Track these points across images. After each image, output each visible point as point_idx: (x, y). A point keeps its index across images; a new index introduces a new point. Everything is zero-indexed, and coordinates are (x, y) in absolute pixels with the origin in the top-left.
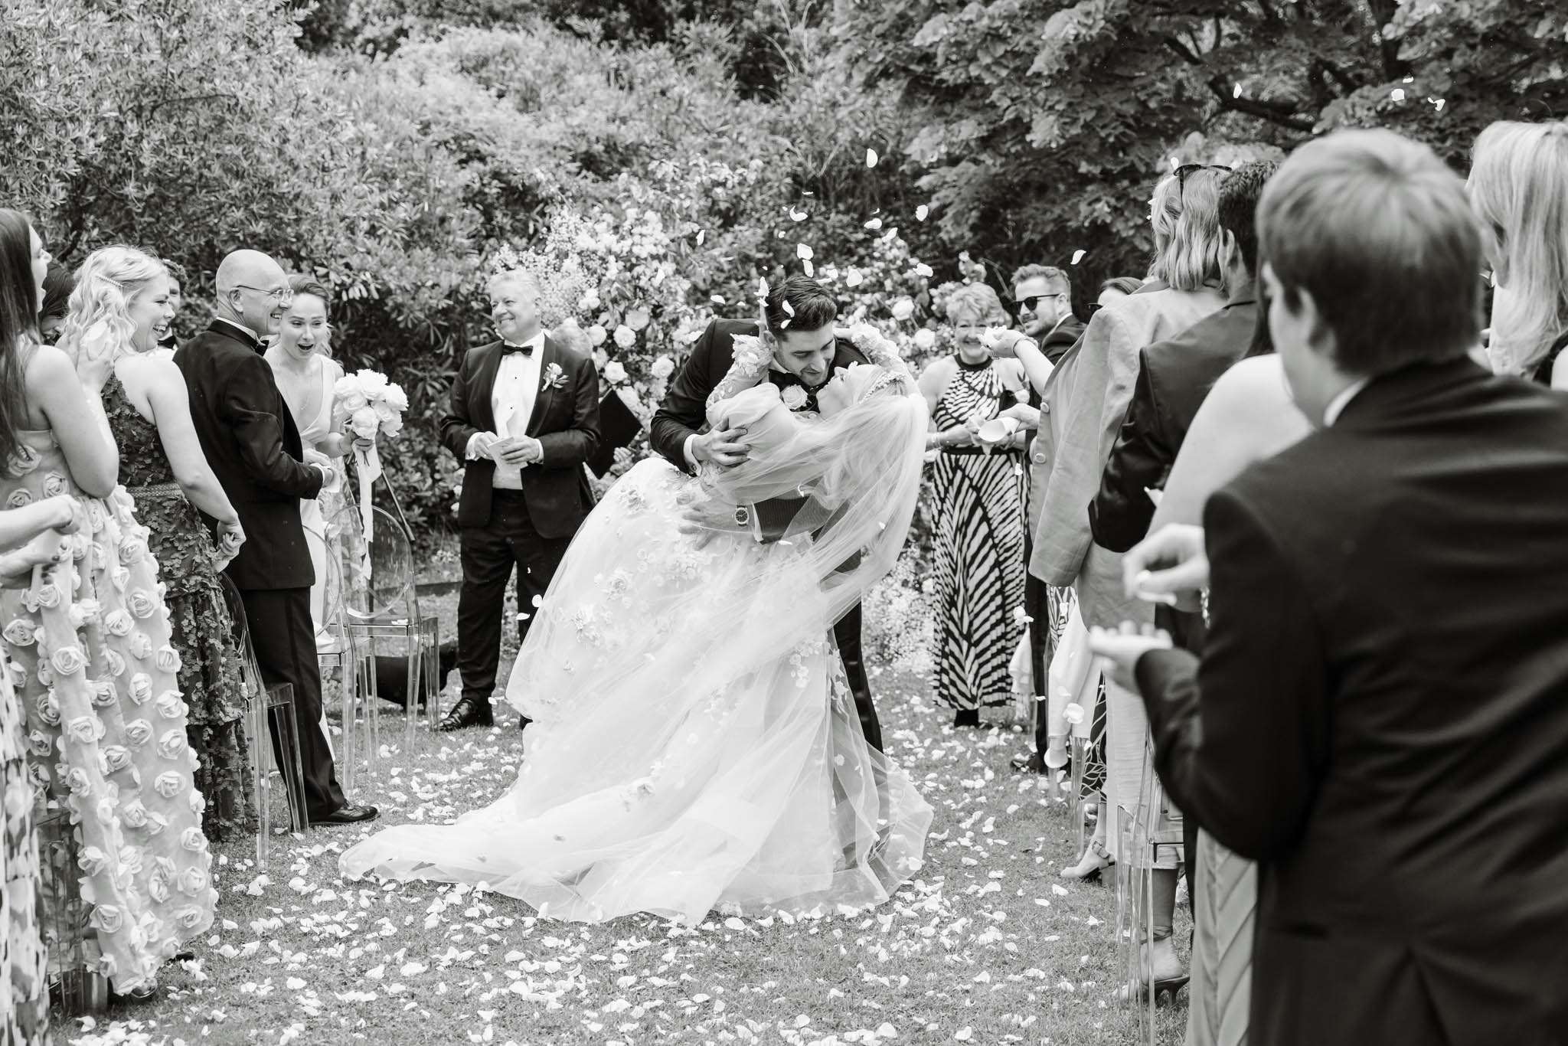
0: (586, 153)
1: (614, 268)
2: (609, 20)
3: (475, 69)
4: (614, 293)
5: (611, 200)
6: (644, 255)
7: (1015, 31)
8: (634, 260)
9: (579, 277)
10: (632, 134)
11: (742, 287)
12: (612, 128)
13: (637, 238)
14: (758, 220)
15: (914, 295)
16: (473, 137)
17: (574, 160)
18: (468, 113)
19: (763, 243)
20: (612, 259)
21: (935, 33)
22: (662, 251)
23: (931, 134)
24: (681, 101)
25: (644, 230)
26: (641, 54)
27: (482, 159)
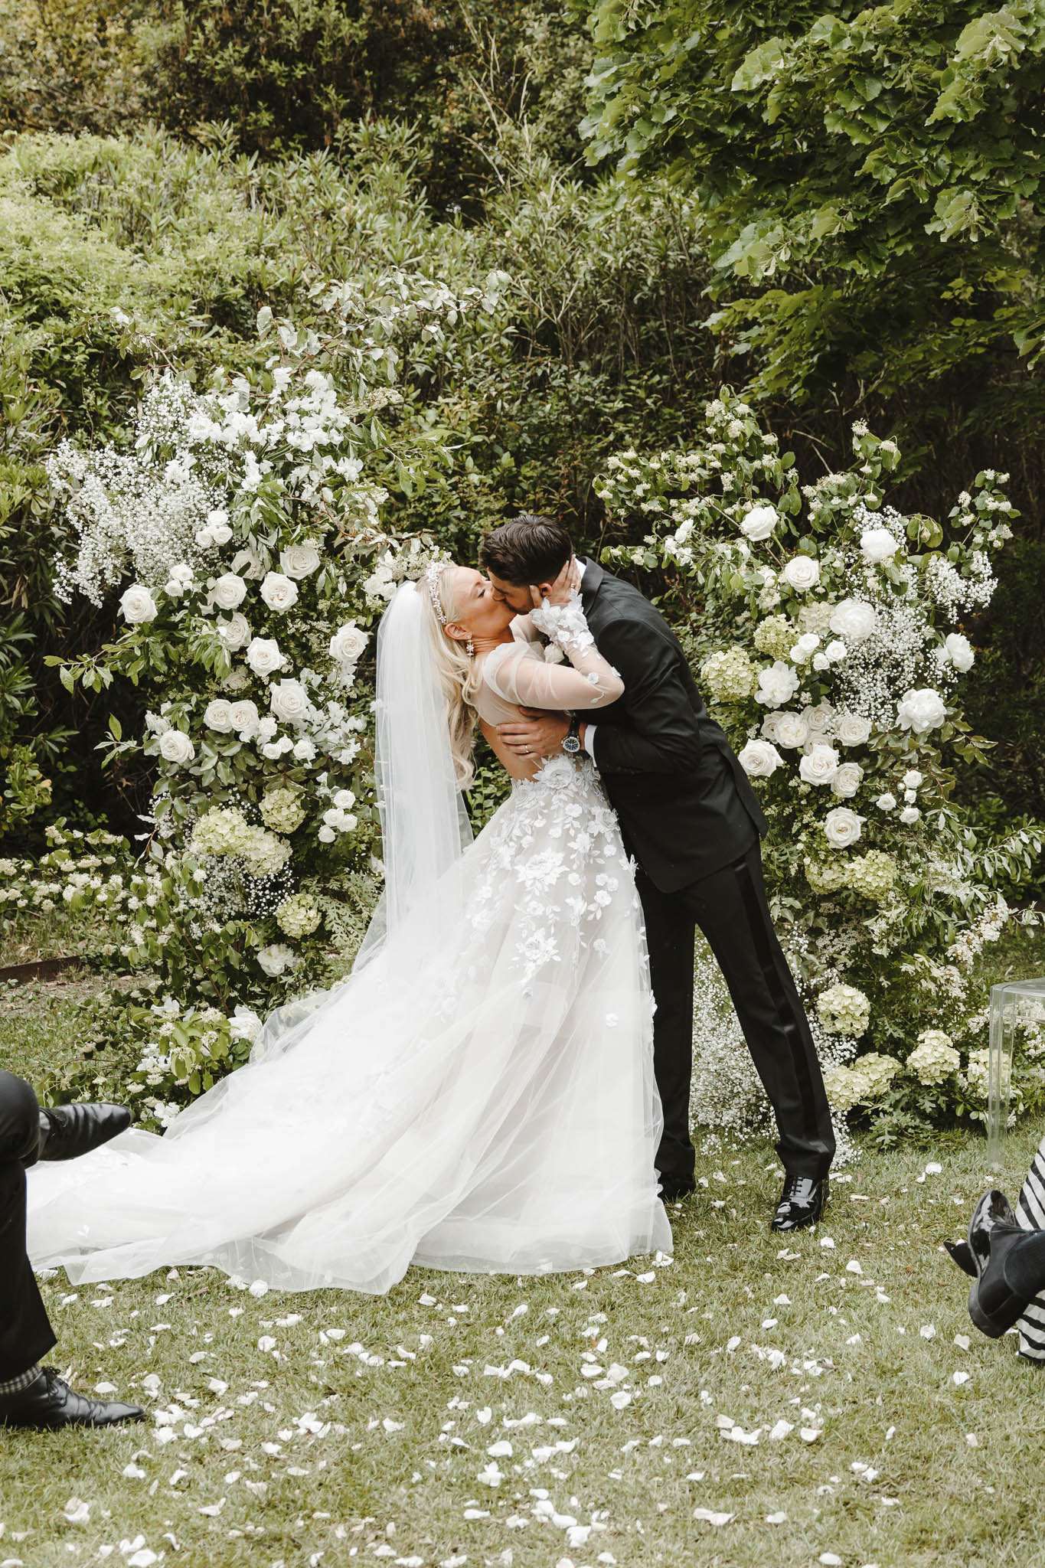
0: (218, 299)
1: (254, 475)
2: (246, 123)
3: (57, 189)
4: (256, 517)
5: (257, 367)
6: (307, 447)
7: (895, 58)
8: (290, 457)
9: (195, 491)
10: (284, 270)
11: (454, 487)
12: (255, 263)
13: (293, 419)
14: (472, 388)
15: (775, 499)
16: (48, 281)
17: (200, 311)
18: (39, 247)
19: (480, 420)
20: (250, 456)
21: (765, 69)
22: (338, 439)
23: (762, 234)
24: (352, 226)
25: (305, 404)
26: (292, 166)
27: (63, 314)
